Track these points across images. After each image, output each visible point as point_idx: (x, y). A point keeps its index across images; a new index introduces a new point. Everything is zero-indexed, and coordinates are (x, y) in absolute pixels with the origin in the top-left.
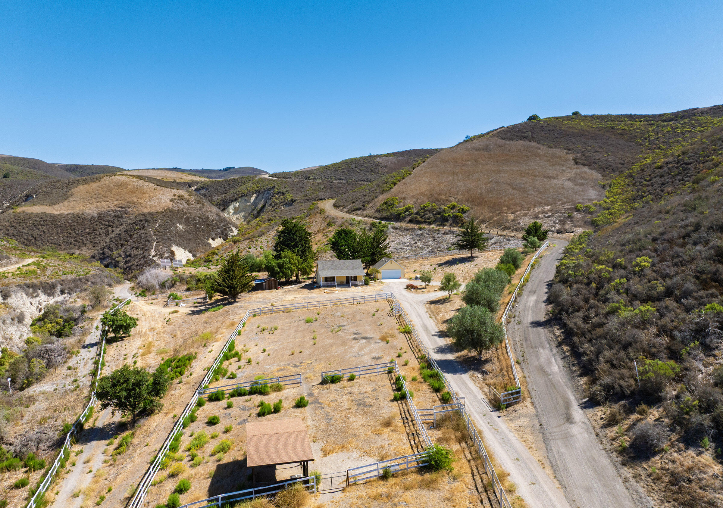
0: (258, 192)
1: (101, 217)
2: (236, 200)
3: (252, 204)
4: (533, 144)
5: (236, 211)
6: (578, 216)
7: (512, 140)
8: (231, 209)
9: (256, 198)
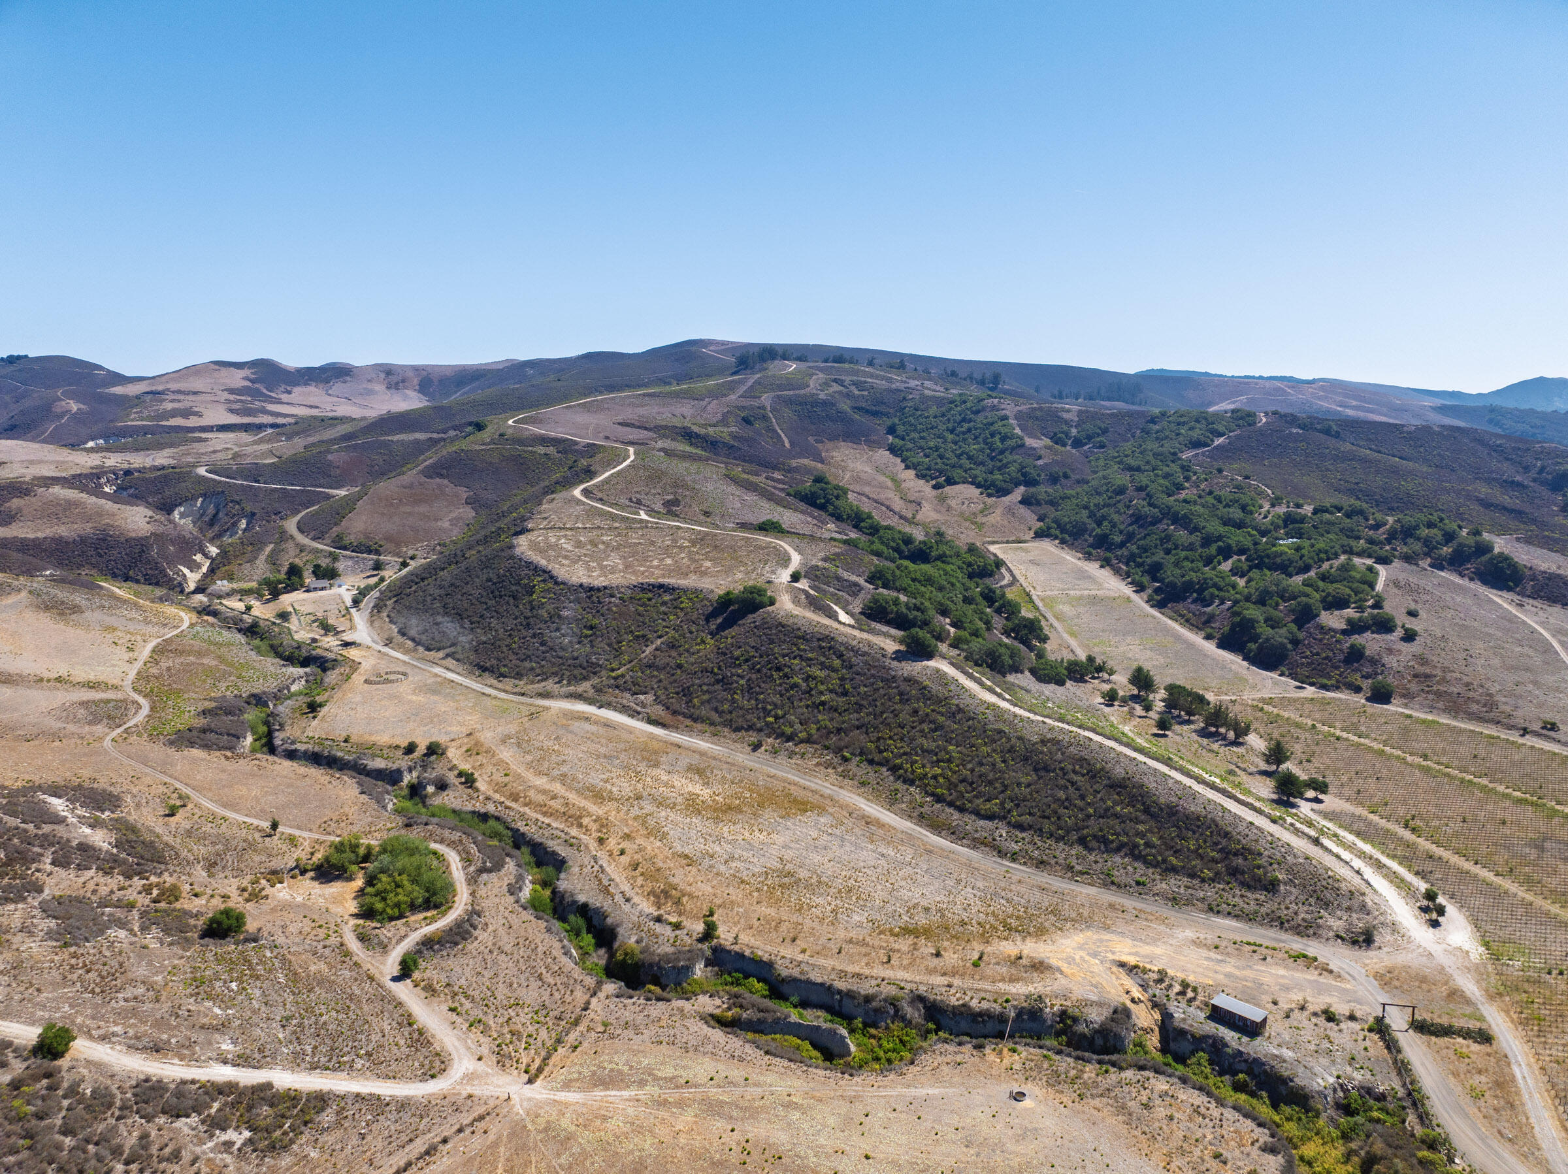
0: (204, 495)
1: (83, 540)
2: (180, 504)
3: (200, 508)
4: (446, 482)
5: (182, 516)
6: (438, 548)
7: (431, 477)
8: (176, 515)
9: (203, 502)
